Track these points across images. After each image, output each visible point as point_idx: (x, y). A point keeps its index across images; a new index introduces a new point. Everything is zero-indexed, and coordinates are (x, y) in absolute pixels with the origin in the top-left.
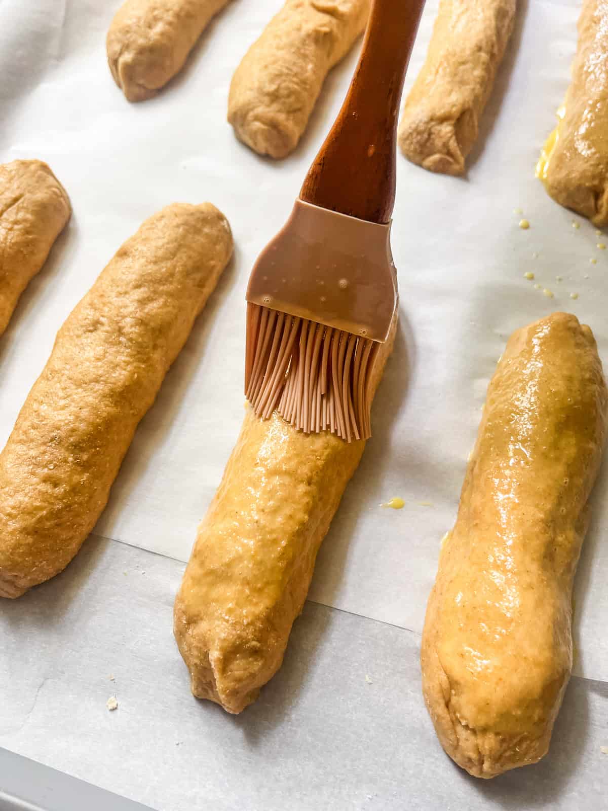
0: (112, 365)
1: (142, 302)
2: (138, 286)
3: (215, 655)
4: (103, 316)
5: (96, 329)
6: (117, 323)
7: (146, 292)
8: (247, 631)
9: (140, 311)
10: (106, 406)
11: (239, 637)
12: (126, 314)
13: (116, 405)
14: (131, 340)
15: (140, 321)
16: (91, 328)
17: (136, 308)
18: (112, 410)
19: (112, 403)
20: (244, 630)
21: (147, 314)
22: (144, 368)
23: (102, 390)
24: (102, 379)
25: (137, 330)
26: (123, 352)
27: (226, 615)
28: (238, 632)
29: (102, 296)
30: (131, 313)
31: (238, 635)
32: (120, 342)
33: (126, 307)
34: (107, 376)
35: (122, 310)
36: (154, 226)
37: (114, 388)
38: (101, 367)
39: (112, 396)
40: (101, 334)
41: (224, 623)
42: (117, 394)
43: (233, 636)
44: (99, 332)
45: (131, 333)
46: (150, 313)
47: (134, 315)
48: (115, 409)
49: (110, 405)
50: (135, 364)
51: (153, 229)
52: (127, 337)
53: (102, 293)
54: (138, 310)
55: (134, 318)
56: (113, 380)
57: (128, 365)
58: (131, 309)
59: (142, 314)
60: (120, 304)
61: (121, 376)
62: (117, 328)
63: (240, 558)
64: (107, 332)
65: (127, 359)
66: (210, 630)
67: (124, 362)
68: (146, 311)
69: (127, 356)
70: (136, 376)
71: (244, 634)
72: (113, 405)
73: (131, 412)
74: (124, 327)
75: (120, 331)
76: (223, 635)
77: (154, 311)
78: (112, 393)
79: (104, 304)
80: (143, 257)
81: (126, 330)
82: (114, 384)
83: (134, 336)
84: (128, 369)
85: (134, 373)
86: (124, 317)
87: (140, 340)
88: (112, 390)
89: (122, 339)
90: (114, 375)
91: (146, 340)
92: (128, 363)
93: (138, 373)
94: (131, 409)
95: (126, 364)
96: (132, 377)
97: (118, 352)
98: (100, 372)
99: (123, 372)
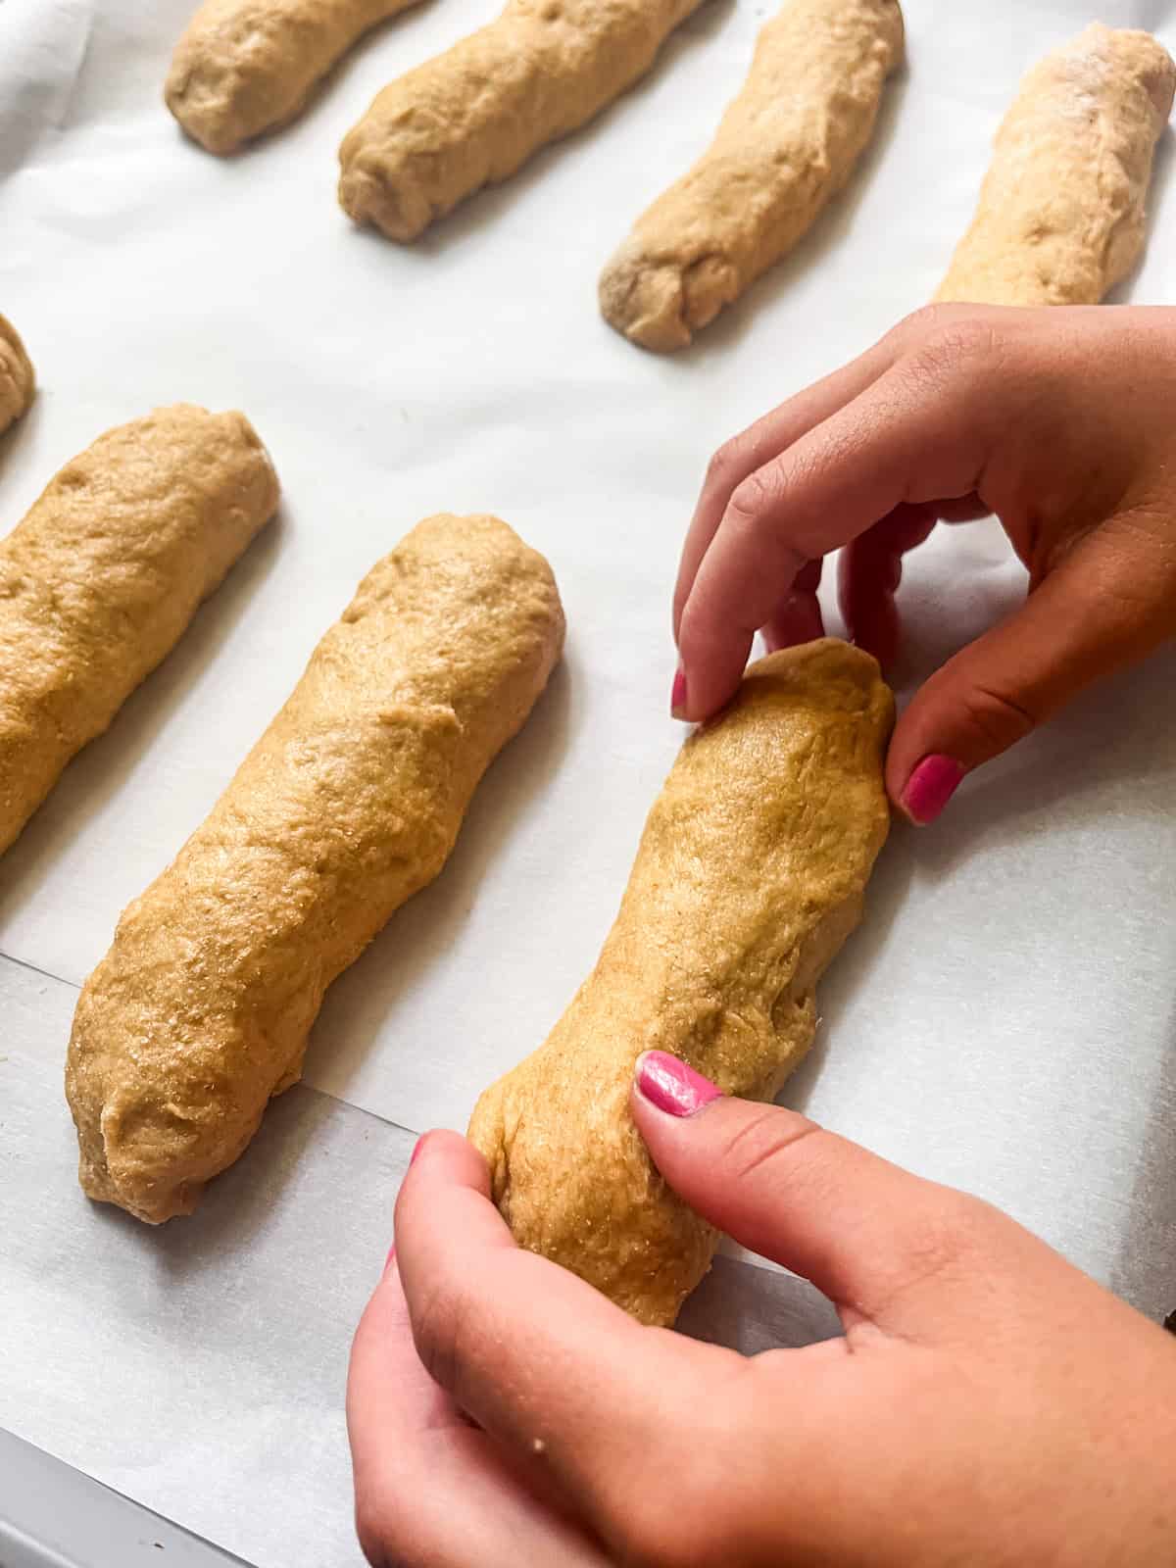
0: (30, 654)
1: (101, 561)
2: (97, 535)
3: (109, 1111)
4: (28, 575)
5: (13, 595)
6: (52, 588)
7: (108, 546)
8: (166, 1083)
9: (94, 575)
10: (9, 717)
11: (151, 1090)
12: (69, 577)
13: (27, 719)
14: (70, 619)
15: (91, 592)
16: (7, 592)
17: (88, 569)
18: (21, 726)
19: (19, 714)
20: (161, 1080)
21: (107, 582)
22: (87, 667)
23: (6, 691)
24: (9, 674)
25: (83, 604)
26: (54, 637)
27: (135, 1052)
28: (150, 1083)
29: (33, 544)
30: (78, 575)
31: (150, 1087)
32: (51, 621)
33: (71, 565)
34: (18, 670)
35: (63, 570)
36: (132, 438)
37: (28, 692)
38: (12, 654)
39: (21, 704)
40: (21, 602)
41: (132, 1065)
42: (33, 702)
43: (142, 1087)
44: (18, 600)
45: (73, 608)
46: (112, 582)
47: (82, 580)
48: (24, 725)
49: (16, 715)
50: (71, 658)
51: (131, 442)
52: (64, 614)
53: (32, 538)
54: (91, 573)
55: (81, 584)
56: (28, 678)
57: (58, 657)
58: (79, 569)
59: (96, 579)
60: (63, 559)
61: (43, 674)
62: (49, 597)
63: (169, 966)
64: (31, 601)
65: (60, 648)
66: (111, 1072)
67: (54, 652)
68: (105, 576)
69: (60, 643)
70: (70, 676)
71: (160, 1087)
72: (22, 718)
73: (60, 736)
74: (62, 598)
75: (54, 604)
76: (126, 1084)
77: (121, 579)
78: (23, 699)
79: (34, 556)
80: (111, 489)
81: (63, 603)
82: (29, 685)
83: (75, 613)
84: (58, 664)
85: (68, 672)
86: (65, 580)
87: (86, 621)
88: (22, 694)
89: (55, 616)
90: (30, 670)
91: (97, 623)
92: (59, 655)
93: (75, 674)
94: (60, 731)
95: (55, 656)
96: (62, 677)
97: (45, 635)
98: (9, 662)
99: (49, 668)
